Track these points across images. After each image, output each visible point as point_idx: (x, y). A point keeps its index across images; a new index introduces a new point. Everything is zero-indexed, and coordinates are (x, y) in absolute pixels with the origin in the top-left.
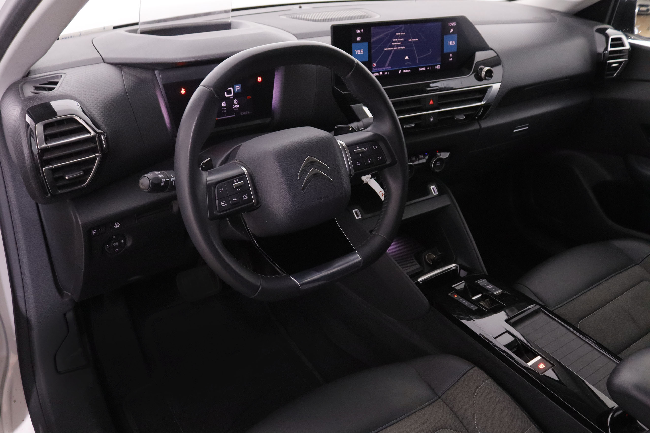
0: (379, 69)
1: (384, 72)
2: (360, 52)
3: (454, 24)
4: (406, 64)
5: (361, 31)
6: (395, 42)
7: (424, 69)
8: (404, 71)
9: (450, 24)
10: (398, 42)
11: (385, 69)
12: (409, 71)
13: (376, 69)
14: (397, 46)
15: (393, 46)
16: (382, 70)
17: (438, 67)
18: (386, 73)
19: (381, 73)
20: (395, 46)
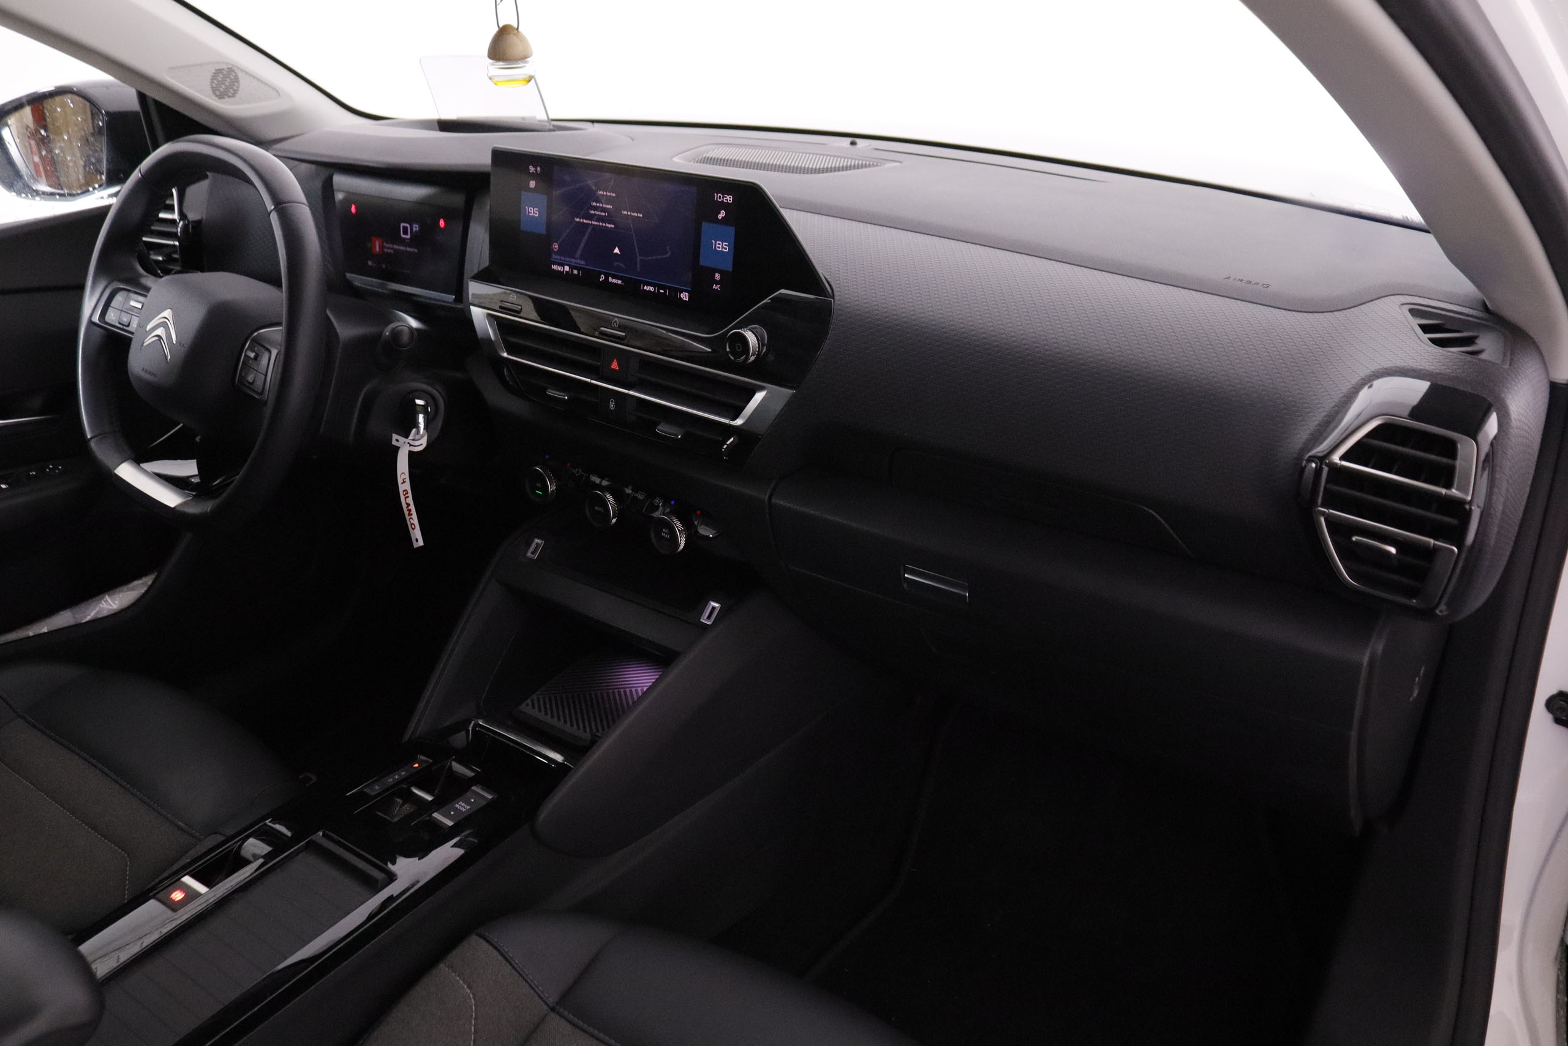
0: (563, 258)
1: (572, 268)
2: (532, 211)
3: (729, 199)
4: (616, 264)
5: (536, 170)
6: (596, 208)
7: (651, 289)
8: (610, 279)
9: (719, 197)
10: (601, 211)
11: (574, 261)
12: (619, 282)
13: (558, 257)
14: (600, 219)
15: (591, 217)
16: (569, 262)
17: (684, 296)
18: (575, 272)
19: (567, 268)
20: (596, 218)
